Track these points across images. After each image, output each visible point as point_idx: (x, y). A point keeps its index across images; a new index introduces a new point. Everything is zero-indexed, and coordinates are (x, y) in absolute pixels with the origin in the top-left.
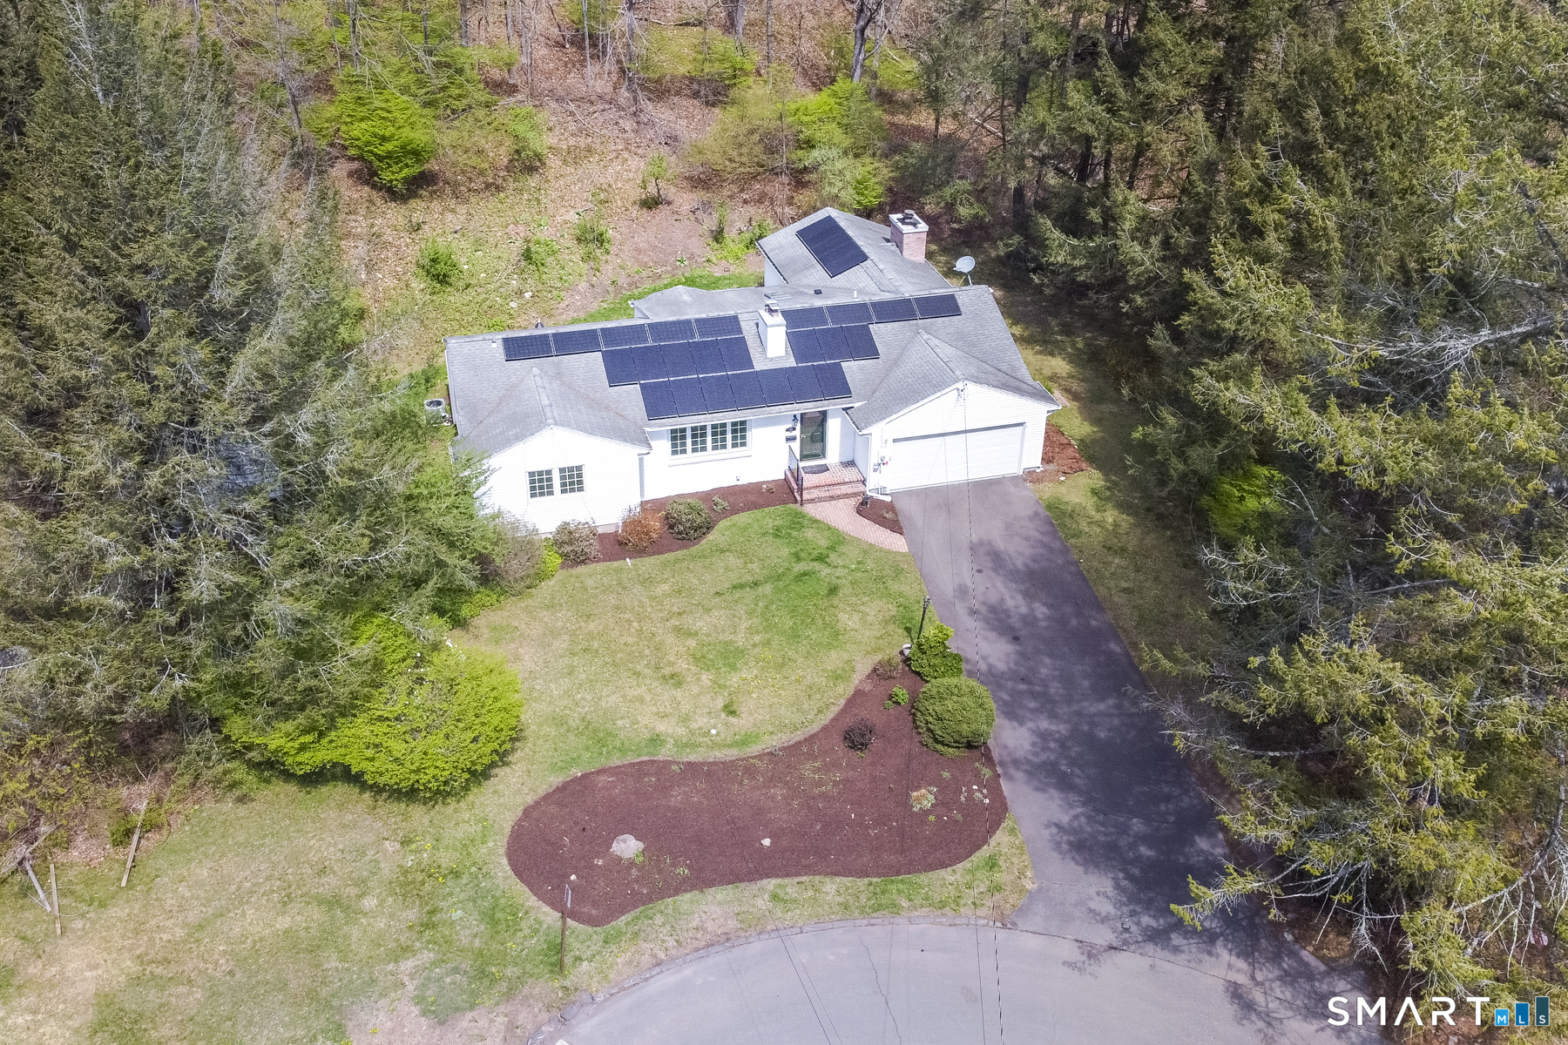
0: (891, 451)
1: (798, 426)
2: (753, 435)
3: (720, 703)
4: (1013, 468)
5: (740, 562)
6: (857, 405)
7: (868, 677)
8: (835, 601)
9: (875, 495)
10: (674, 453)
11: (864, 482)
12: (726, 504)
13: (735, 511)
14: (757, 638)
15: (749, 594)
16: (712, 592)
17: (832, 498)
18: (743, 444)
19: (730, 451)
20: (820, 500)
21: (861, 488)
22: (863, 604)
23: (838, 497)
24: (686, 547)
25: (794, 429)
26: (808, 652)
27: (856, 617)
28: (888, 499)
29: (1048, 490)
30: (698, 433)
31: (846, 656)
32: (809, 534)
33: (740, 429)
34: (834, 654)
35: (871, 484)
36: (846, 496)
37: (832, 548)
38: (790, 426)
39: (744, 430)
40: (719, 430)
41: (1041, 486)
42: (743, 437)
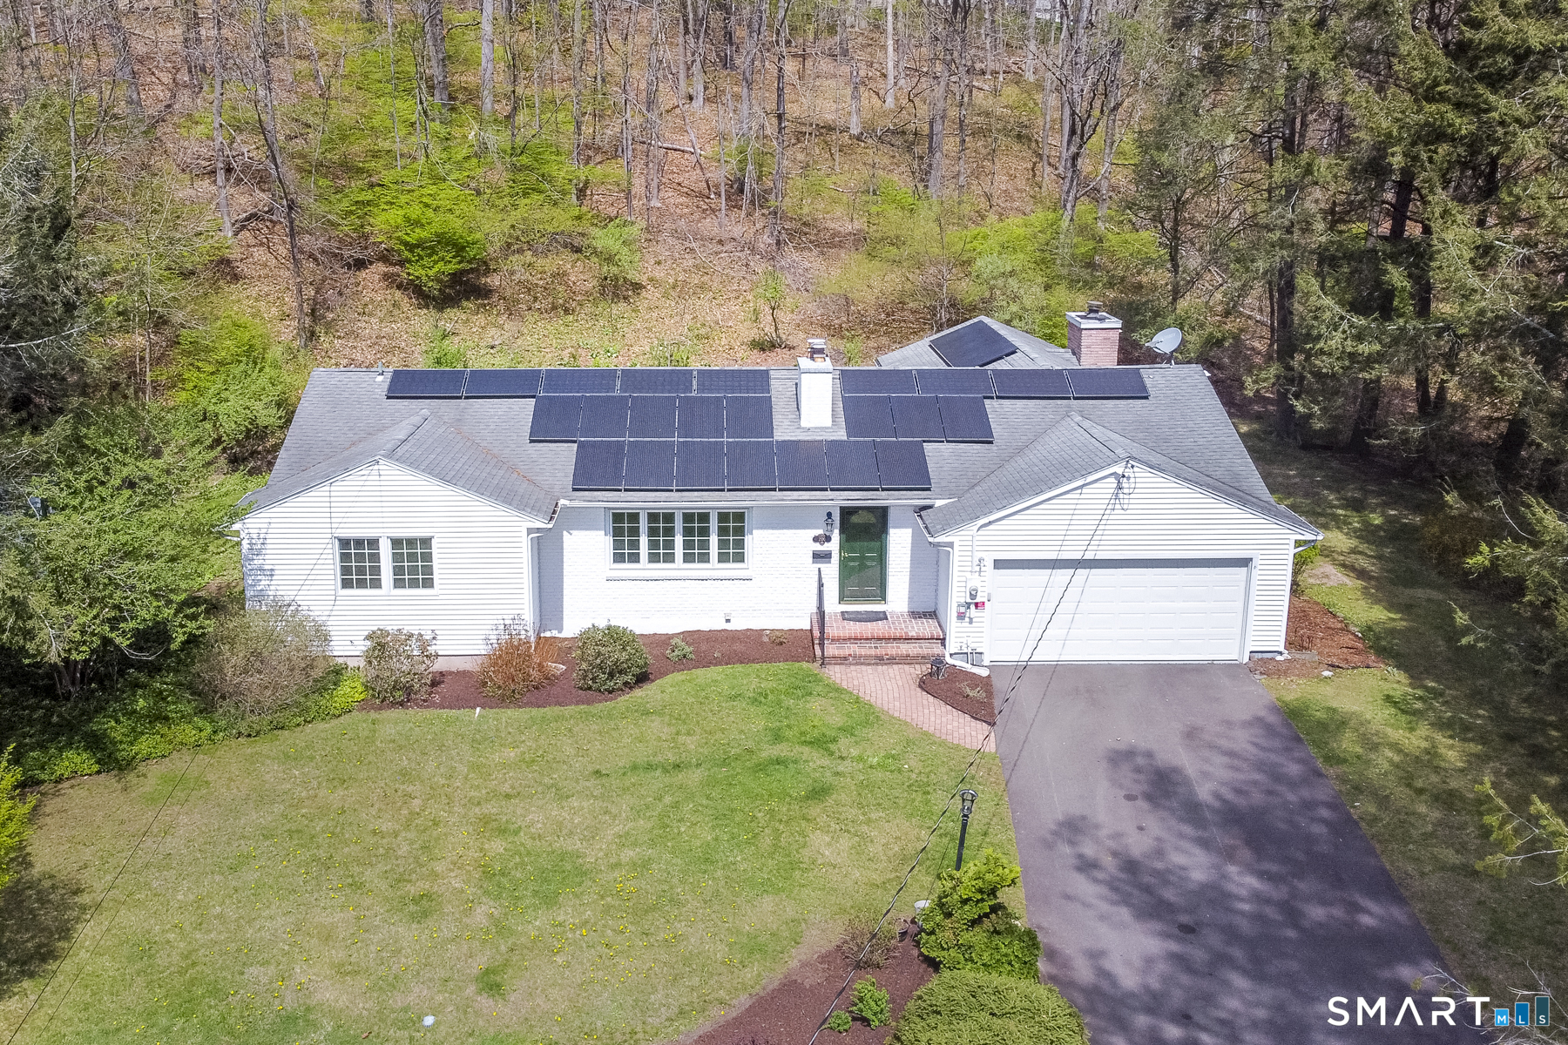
0: (991, 583)
1: (836, 536)
2: (757, 541)
3: (481, 962)
4: (1231, 651)
5: (666, 732)
6: (939, 503)
7: (823, 958)
8: (815, 810)
9: (958, 663)
10: (618, 558)
11: (943, 641)
12: (688, 649)
13: (704, 661)
14: (628, 854)
15: (657, 780)
16: (590, 768)
17: (880, 660)
18: (740, 558)
19: (714, 567)
20: (860, 661)
21: (936, 649)
22: (869, 822)
23: (892, 660)
24: (589, 702)
25: (828, 539)
26: (717, 894)
27: (845, 843)
28: (984, 673)
29: (1294, 690)
30: (661, 524)
31: (790, 913)
32: (815, 705)
33: (734, 526)
34: (768, 902)
35: (952, 646)
36: (907, 660)
37: (847, 730)
38: (821, 532)
39: (740, 531)
40: (696, 524)
41: (1283, 682)
42: (740, 544)
